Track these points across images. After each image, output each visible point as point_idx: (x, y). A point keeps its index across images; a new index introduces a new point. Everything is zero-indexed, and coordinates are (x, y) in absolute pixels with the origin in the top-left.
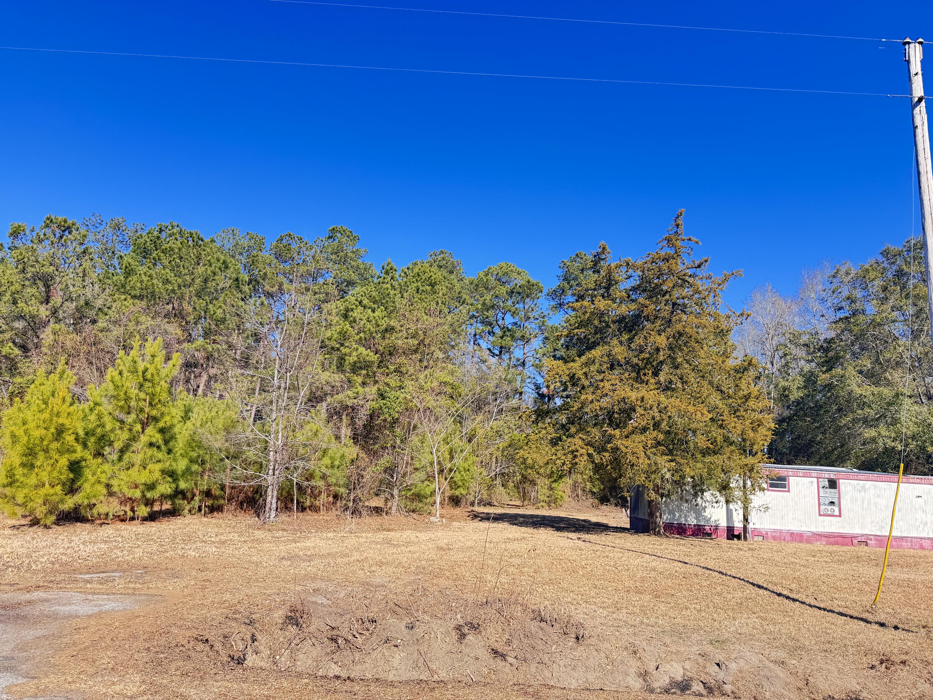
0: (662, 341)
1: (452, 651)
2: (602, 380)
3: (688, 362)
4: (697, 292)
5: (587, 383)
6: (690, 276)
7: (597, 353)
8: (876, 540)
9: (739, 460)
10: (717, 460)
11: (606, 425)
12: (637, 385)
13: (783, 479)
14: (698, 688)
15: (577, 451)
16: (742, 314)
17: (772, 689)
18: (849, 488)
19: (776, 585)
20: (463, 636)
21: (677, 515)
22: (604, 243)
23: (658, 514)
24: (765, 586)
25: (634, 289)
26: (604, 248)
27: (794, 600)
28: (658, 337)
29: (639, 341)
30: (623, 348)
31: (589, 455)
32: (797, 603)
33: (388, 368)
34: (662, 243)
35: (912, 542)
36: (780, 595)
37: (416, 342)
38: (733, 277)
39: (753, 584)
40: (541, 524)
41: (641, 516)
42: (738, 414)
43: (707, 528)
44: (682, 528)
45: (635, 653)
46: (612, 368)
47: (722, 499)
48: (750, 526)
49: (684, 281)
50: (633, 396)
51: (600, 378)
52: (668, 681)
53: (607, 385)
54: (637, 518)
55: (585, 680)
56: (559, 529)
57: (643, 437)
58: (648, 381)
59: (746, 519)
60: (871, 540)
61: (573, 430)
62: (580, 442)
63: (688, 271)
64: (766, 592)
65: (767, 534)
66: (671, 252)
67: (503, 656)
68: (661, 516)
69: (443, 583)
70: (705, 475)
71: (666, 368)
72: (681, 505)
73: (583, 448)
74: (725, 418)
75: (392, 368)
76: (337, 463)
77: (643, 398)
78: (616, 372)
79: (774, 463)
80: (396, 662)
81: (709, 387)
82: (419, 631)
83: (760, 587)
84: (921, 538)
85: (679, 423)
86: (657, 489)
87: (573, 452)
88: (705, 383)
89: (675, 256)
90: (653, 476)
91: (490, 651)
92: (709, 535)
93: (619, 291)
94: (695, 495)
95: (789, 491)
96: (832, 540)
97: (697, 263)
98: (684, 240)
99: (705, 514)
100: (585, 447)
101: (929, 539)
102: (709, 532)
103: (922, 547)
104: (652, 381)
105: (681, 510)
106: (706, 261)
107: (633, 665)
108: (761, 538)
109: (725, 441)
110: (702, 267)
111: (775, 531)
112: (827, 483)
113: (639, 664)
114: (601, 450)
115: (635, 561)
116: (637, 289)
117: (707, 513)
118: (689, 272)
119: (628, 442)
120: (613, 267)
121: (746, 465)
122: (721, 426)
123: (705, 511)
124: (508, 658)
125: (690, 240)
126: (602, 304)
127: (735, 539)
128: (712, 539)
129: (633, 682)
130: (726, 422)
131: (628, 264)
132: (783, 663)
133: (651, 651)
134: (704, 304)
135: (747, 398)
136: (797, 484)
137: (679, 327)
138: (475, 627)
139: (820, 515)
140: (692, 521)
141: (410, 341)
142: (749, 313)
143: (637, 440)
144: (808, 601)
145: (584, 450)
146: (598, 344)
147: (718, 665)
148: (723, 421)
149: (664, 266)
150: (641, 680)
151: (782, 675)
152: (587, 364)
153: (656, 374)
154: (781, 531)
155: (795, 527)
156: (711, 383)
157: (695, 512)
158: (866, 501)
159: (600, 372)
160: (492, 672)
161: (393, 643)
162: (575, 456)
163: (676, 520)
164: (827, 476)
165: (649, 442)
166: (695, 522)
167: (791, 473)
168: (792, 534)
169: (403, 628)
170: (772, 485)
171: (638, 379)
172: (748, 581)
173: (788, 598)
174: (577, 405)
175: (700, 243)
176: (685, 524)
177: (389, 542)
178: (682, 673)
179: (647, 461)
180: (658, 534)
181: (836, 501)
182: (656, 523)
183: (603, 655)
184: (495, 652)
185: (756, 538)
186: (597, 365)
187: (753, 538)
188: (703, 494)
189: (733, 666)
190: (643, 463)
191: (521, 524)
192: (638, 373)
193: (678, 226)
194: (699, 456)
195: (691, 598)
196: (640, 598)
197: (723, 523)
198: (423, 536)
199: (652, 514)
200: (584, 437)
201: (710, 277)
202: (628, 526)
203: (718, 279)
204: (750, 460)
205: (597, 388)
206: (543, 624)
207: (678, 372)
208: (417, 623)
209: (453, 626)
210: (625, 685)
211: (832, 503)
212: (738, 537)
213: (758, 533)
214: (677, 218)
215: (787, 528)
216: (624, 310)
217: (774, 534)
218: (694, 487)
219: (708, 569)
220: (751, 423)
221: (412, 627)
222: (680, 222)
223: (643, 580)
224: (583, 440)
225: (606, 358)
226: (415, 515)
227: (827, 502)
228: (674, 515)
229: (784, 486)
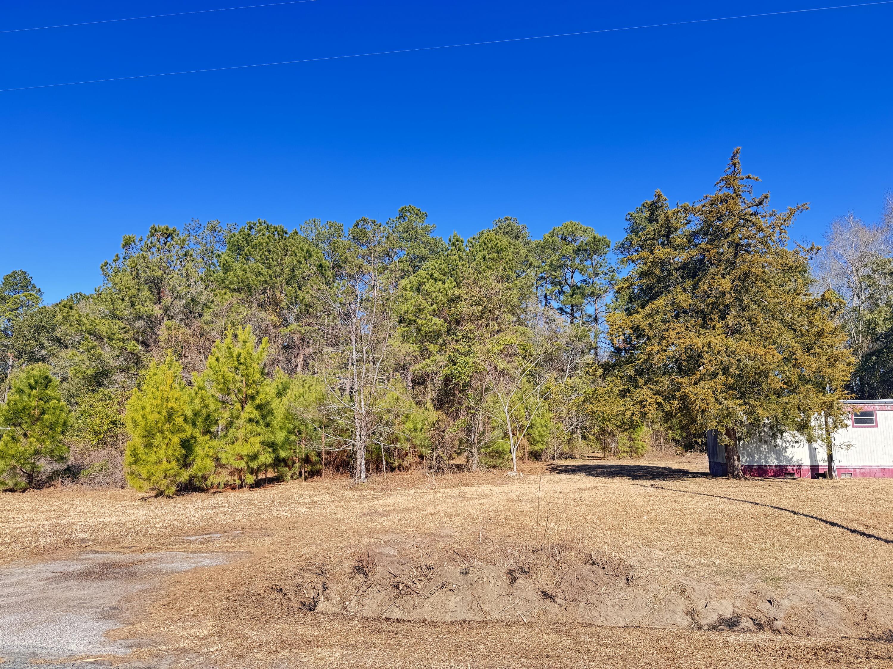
0: (726, 284)
1: (504, 594)
2: (667, 330)
3: (756, 303)
4: (760, 230)
5: (651, 334)
6: (751, 215)
7: (660, 302)
9: (816, 398)
10: (794, 399)
11: (674, 374)
12: (703, 331)
13: (870, 414)
14: (747, 625)
15: (646, 401)
16: (812, 249)
17: (827, 624)
19: (851, 521)
20: (514, 580)
21: (757, 456)
22: (658, 190)
23: (736, 458)
24: (839, 523)
25: (695, 234)
26: (659, 196)
27: (869, 536)
28: (722, 281)
29: (703, 287)
30: (687, 295)
31: (659, 404)
32: (872, 538)
33: (456, 336)
34: (719, 185)
36: (854, 531)
37: (480, 308)
38: (799, 211)
39: (826, 522)
40: (617, 474)
41: (720, 460)
42: (812, 351)
43: (789, 468)
44: (763, 469)
45: (683, 592)
46: (677, 316)
47: (803, 439)
48: (836, 464)
49: (747, 221)
50: (699, 342)
51: (665, 327)
52: (716, 618)
53: (672, 333)
54: (716, 463)
55: (632, 618)
56: (635, 478)
57: (712, 383)
58: (714, 326)
59: (830, 458)
61: (641, 381)
62: (648, 392)
63: (749, 209)
64: (838, 529)
65: (855, 471)
66: (730, 192)
67: (552, 598)
68: (738, 459)
69: (506, 531)
70: (780, 415)
71: (733, 311)
72: (760, 446)
73: (651, 398)
74: (798, 356)
75: (460, 335)
76: (419, 426)
77: (709, 344)
78: (681, 320)
79: (856, 398)
80: (452, 605)
81: (780, 326)
82: (472, 576)
83: (833, 524)
85: (749, 366)
86: (731, 433)
87: (641, 402)
88: (776, 324)
89: (734, 195)
90: (725, 421)
91: (539, 593)
92: (792, 475)
93: (677, 238)
94: (774, 436)
95: (876, 426)
97: (758, 200)
98: (742, 179)
99: (787, 454)
100: (654, 396)
102: (792, 472)
104: (719, 325)
105: (761, 452)
106: (766, 197)
107: (681, 604)
108: (848, 476)
109: (800, 380)
110: (764, 204)
111: (864, 467)
113: (687, 602)
114: (669, 398)
115: (703, 504)
116: (697, 233)
117: (789, 453)
118: (751, 210)
119: (698, 389)
120: (671, 214)
121: (824, 403)
122: (795, 366)
123: (786, 452)
124: (557, 600)
125: (748, 177)
126: (661, 252)
127: (821, 478)
128: (794, 479)
129: (680, 620)
130: (800, 361)
131: (686, 209)
132: (839, 598)
133: (701, 590)
134: (770, 242)
135: (820, 334)
136: (886, 418)
137: (744, 268)
138: (525, 572)
140: (773, 462)
141: (474, 308)
142: (819, 247)
143: (706, 386)
144: (884, 537)
145: (653, 400)
146: (662, 293)
147: (770, 601)
148: (796, 359)
149: (723, 207)
150: (689, 618)
151: (837, 610)
152: (650, 315)
153: (723, 318)
154: (870, 468)
155: (886, 462)
156: (782, 322)
157: (776, 453)
159: (665, 321)
160: (542, 613)
161: (449, 587)
162: (644, 406)
163: (755, 462)
165: (719, 388)
166: (776, 463)
167: (878, 408)
168: (883, 470)
169: (458, 574)
170: (857, 421)
171: (704, 326)
172: (820, 519)
173: (862, 534)
174: (643, 357)
175: (760, 180)
176: (765, 466)
177: (463, 496)
178: (732, 611)
179: (718, 406)
180: (737, 477)
182: (734, 466)
183: (651, 595)
184: (545, 594)
185: (843, 476)
186: (661, 314)
187: (839, 475)
188: (782, 435)
189: (786, 603)
190: (714, 408)
191: (598, 475)
192: (704, 319)
193: (734, 165)
194: (773, 397)
195: (757, 538)
196: (703, 540)
197: (806, 463)
198: (496, 489)
199: (729, 458)
200: (652, 387)
201: (773, 214)
202: (708, 471)
203: (782, 214)
204: (829, 397)
205: (663, 338)
206: (595, 568)
207: (746, 314)
208: (471, 569)
209: (505, 571)
210: (673, 623)
212: (824, 476)
213: (844, 471)
214: (733, 157)
215: (877, 464)
216: (683, 257)
217: (863, 471)
218: (771, 428)
219: (779, 508)
220: (828, 359)
221: (466, 573)
222: (737, 161)
223: (708, 522)
224: (652, 390)
225: (670, 307)
226: (495, 471)
228: (754, 457)
229: (871, 421)
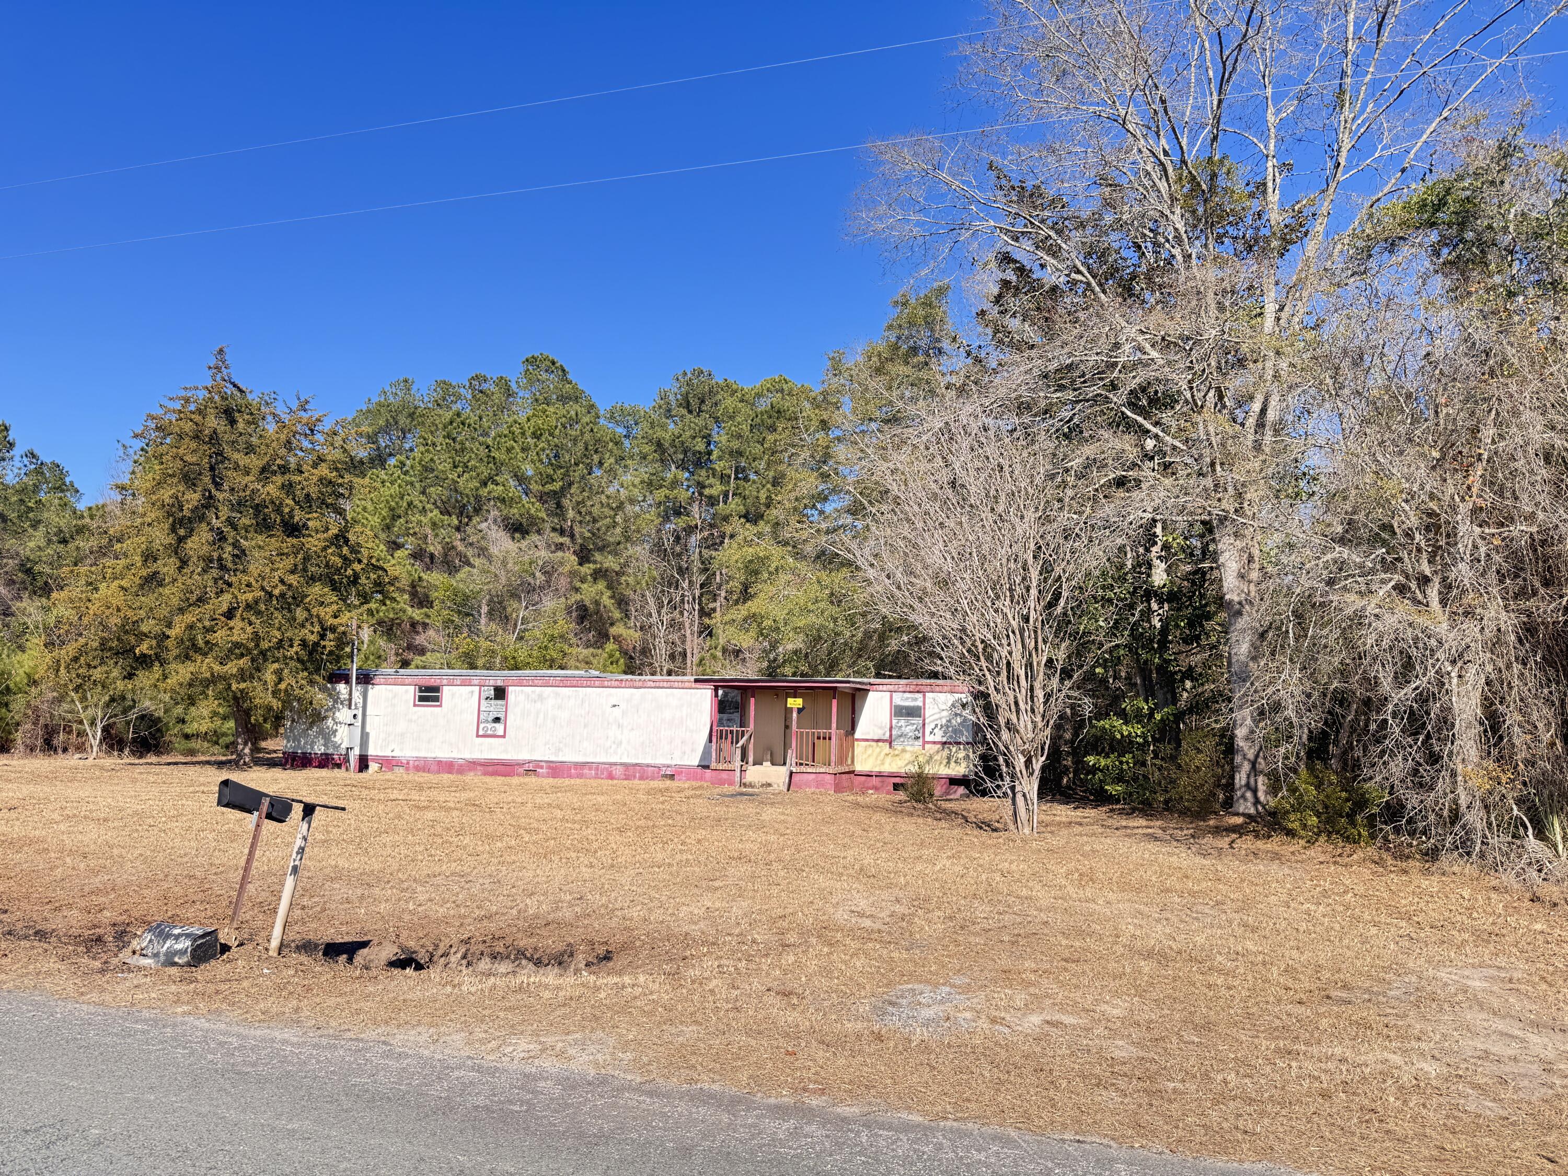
8: (549, 767)
13: (436, 689)
18: (522, 698)
35: (597, 769)
43: (337, 757)
44: (307, 758)
60: (542, 767)
65: (408, 763)
84: (611, 764)
92: (339, 766)
96: (490, 769)
101: (621, 764)
102: (339, 762)
103: (611, 777)
105: (308, 736)
108: (402, 770)
111: (418, 759)
112: (492, 692)
117: (338, 738)
123: (335, 736)
136: (453, 695)
139: (478, 736)
140: (319, 749)
154: (425, 759)
155: (444, 753)
157: (324, 738)
158: (541, 716)
163: (301, 748)
164: (492, 683)
166: (323, 750)
167: (445, 682)
168: (440, 763)
170: (422, 699)
176: (311, 753)
181: (502, 716)
185: (396, 770)
211: (497, 720)
213: (397, 762)
215: (433, 755)
217: (417, 763)
227: (491, 718)
228: (299, 742)
229: (436, 699)
